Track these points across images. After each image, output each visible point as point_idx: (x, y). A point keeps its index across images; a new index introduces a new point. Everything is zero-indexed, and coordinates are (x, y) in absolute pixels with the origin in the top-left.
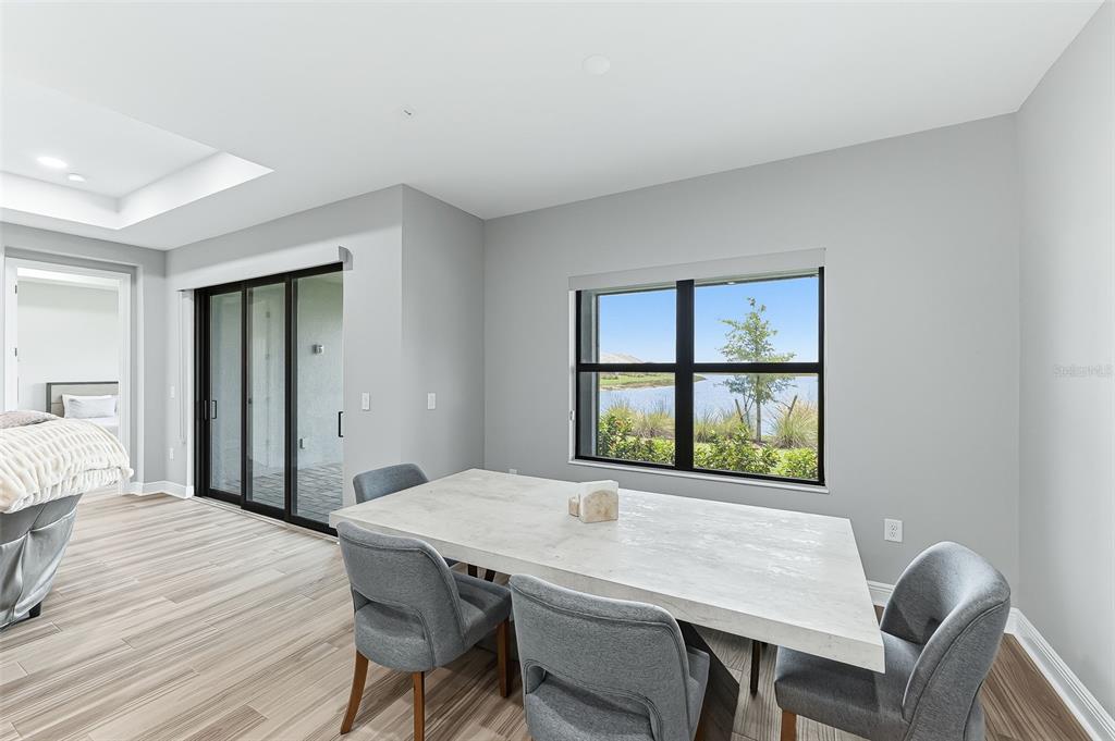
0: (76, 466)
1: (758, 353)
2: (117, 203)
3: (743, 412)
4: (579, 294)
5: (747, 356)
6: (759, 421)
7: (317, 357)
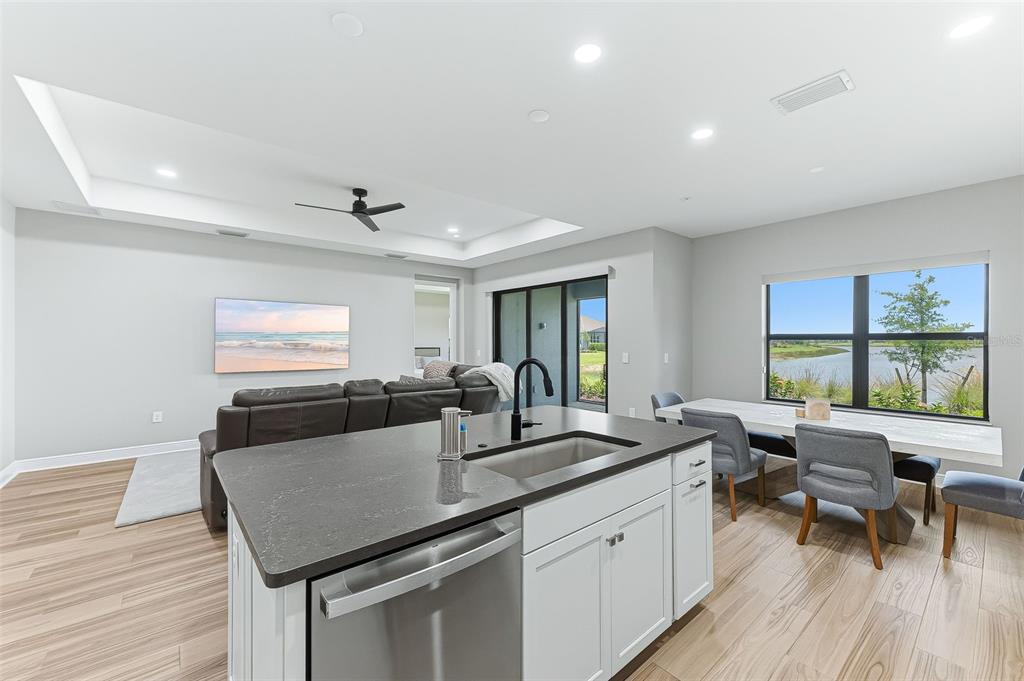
1: (923, 323)
2: (463, 245)
3: (905, 381)
4: (768, 286)
5: (910, 326)
6: (925, 390)
7: (541, 331)
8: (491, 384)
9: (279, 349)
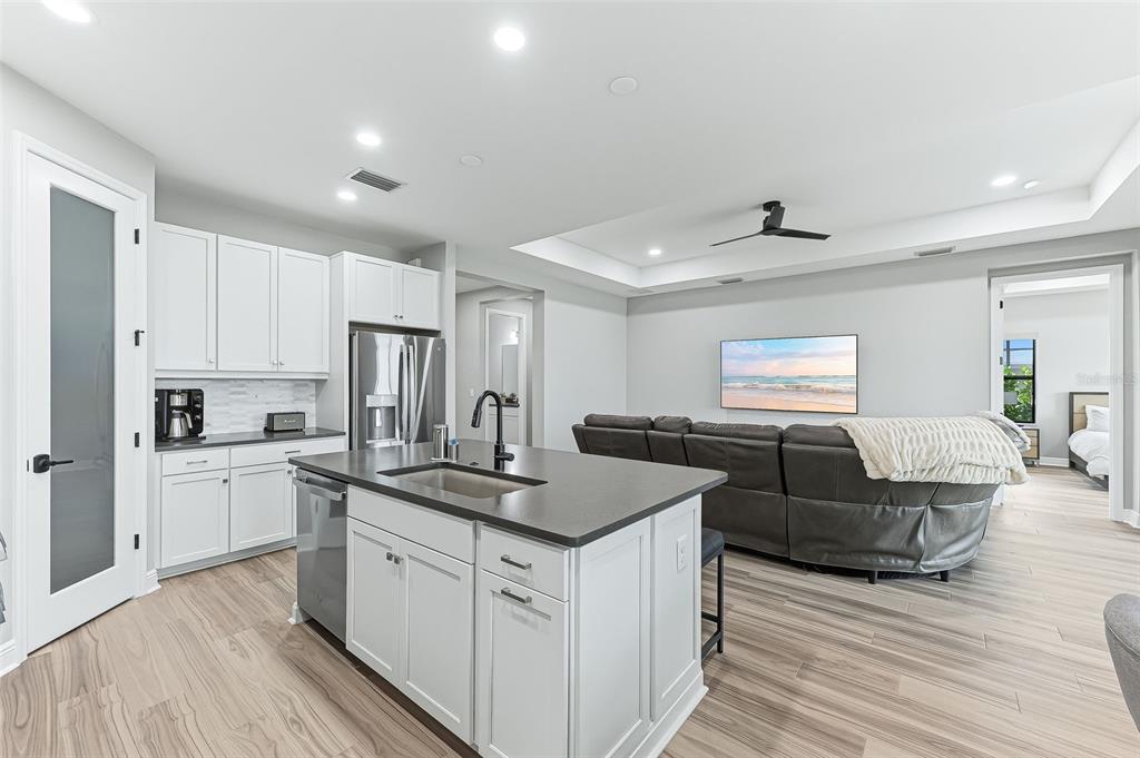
0: (950, 457)
8: (852, 445)
9: (781, 390)
